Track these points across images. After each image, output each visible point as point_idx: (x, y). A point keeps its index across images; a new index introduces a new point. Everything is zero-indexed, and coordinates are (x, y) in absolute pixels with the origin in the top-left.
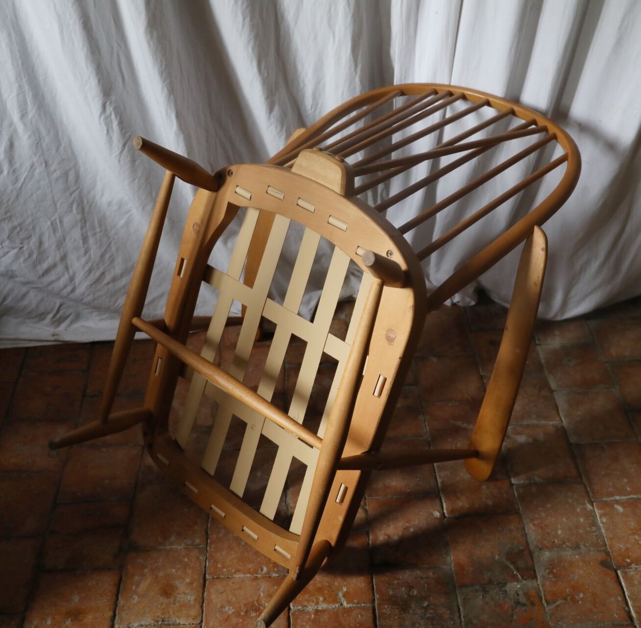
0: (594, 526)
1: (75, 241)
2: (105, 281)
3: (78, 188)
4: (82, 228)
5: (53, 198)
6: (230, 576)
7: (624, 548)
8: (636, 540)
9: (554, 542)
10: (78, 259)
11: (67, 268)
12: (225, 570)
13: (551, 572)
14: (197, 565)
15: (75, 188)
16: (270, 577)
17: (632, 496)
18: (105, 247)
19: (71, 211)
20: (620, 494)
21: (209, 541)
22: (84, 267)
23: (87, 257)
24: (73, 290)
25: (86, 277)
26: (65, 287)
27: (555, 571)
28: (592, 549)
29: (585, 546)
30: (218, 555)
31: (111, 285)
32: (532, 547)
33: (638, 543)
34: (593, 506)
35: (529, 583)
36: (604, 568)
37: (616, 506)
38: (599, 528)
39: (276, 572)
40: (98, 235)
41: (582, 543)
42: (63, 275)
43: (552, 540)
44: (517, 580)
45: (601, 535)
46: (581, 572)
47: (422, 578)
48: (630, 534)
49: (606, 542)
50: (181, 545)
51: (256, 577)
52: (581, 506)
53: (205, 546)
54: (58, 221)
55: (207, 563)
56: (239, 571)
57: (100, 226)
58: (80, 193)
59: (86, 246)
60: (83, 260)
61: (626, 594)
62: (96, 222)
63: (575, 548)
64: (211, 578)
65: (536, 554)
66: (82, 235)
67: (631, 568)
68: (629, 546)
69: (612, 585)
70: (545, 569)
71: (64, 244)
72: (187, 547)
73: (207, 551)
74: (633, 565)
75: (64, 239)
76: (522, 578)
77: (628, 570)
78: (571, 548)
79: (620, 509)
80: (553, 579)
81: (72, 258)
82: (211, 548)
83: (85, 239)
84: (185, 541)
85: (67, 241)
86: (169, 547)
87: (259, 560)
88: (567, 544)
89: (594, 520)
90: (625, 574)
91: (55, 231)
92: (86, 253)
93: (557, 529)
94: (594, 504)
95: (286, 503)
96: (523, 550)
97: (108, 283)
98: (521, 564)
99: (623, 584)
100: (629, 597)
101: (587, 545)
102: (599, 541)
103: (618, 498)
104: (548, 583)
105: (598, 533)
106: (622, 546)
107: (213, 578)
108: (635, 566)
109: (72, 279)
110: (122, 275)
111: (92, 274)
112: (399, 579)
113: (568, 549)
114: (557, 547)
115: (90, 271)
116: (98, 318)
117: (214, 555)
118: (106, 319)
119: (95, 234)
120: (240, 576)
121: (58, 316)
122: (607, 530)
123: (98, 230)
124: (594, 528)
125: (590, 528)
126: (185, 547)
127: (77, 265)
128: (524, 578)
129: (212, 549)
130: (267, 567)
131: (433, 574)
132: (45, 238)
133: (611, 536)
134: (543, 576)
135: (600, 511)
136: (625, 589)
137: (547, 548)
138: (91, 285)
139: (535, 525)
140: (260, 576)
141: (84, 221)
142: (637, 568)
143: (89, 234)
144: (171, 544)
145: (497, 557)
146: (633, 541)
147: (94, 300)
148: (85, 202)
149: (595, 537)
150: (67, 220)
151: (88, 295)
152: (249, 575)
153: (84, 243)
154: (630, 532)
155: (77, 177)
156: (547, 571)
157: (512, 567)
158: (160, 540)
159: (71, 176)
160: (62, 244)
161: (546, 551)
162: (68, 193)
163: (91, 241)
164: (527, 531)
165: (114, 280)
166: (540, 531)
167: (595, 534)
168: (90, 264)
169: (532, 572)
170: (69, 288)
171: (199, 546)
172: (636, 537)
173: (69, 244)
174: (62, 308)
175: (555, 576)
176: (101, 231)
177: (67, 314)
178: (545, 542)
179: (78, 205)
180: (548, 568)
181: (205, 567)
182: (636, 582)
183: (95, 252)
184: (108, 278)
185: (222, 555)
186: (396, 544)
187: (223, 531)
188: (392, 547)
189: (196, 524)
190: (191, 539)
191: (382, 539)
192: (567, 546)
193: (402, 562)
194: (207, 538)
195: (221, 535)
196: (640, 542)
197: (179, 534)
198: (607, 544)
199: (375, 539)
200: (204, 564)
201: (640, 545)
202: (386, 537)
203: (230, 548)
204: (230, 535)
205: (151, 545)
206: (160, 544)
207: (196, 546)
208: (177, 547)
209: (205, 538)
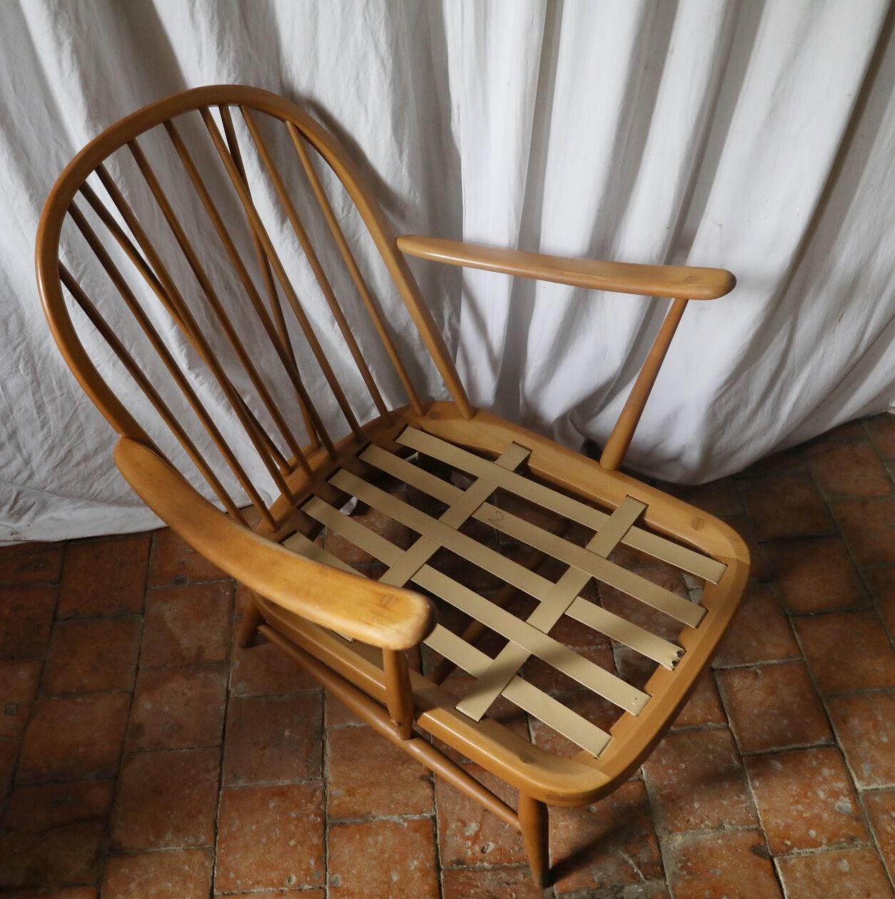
0: (743, 794)
1: (26, 411)
2: (74, 462)
3: (24, 340)
4: (34, 394)
6: (246, 892)
7: (783, 824)
8: (798, 811)
9: (688, 821)
10: (33, 434)
11: (19, 449)
12: (239, 882)
13: (684, 867)
14: (201, 876)
15: (19, 339)
16: (300, 890)
17: (794, 745)
18: (70, 415)
19: (17, 371)
20: (779, 744)
21: (218, 838)
22: (41, 446)
23: (45, 430)
24: (30, 477)
25: (46, 458)
26: (19, 473)
27: (689, 864)
28: (740, 828)
29: (730, 824)
30: (230, 859)
31: (82, 466)
32: (659, 830)
33: (802, 815)
34: (742, 762)
35: (655, 885)
36: (755, 857)
37: (772, 761)
38: (750, 797)
39: (309, 884)
40: (58, 400)
41: (727, 820)
42: (14, 457)
43: (687, 819)
44: (638, 881)
45: (753, 806)
46: (725, 864)
47: (508, 884)
48: (792, 803)
49: (759, 816)
50: (180, 846)
51: (282, 891)
52: (726, 765)
53: (213, 846)
55: (215, 872)
56: (258, 883)
57: (61, 388)
58: (28, 347)
59: (42, 417)
60: (40, 436)
61: (785, 893)
62: (54, 383)
63: (718, 829)
64: (221, 894)
65: (664, 840)
66: (36, 402)
67: (792, 854)
68: (790, 821)
69: (766, 881)
70: (677, 863)
71: (11, 417)
72: (189, 848)
73: (215, 853)
74: (795, 848)
75: (11, 411)
76: (646, 878)
77: (788, 857)
78: (712, 828)
79: (779, 765)
80: (687, 878)
81: (24, 434)
82: (220, 849)
83: (40, 408)
84: (186, 839)
85: (14, 412)
86: (163, 849)
87: (286, 865)
88: (707, 822)
89: (744, 784)
90: (784, 862)
92: (42, 427)
93: (693, 801)
94: (744, 759)
95: (323, 776)
96: (647, 836)
97: (78, 464)
98: (644, 856)
99: (781, 878)
101: (734, 822)
102: (750, 815)
103: (776, 749)
104: (680, 884)
105: (748, 804)
106: (779, 821)
107: (224, 894)
108: (798, 851)
109: (27, 462)
110: (96, 452)
111: (55, 453)
112: (478, 887)
113: (707, 830)
114: (692, 829)
115: (51, 449)
116: (72, 506)
117: (223, 859)
118: (81, 507)
119: (54, 399)
120: (260, 890)
121: (17, 507)
122: (760, 798)
123: (58, 393)
124: (743, 797)
125: (738, 796)
126: (185, 847)
127: (33, 442)
128: (648, 877)
129: (223, 850)
130: (297, 876)
131: (524, 877)
133: (766, 808)
134: (674, 873)
135: (751, 771)
136: (784, 886)
137: (680, 829)
138: (55, 468)
139: (663, 796)
140: (287, 889)
141: (36, 383)
142: (800, 854)
143: (46, 399)
144: (167, 844)
145: (611, 849)
146: (795, 813)
147: (61, 487)
148: (36, 357)
149: (744, 810)
150: (12, 385)
151: (51, 482)
152: (272, 889)
153: (38, 413)
154: (791, 800)
155: (22, 325)
156: (680, 865)
157: (631, 861)
158: (152, 839)
159: (13, 325)
160: (8, 417)
161: (677, 835)
162: (10, 348)
163: (49, 409)
164: (652, 806)
165: (86, 458)
167: (744, 805)
168: (50, 441)
169: (659, 868)
170: (25, 475)
171: (204, 846)
172: (800, 807)
173: (18, 417)
174: (21, 496)
175: (689, 871)
176: (62, 395)
177: (28, 504)
178: (677, 821)
179: (26, 363)
180: (680, 861)
181: (213, 876)
182: (798, 875)
183: (55, 424)
184: (77, 456)
185: (236, 858)
186: (473, 834)
187: (237, 822)
188: (468, 838)
189: (199, 812)
190: (194, 836)
191: (454, 826)
192: (706, 826)
193: (482, 861)
194: (216, 834)
195: (234, 829)
196: (805, 815)
197: (178, 830)
198: (760, 819)
199: (446, 826)
200: (211, 874)
201: (804, 818)
202: (460, 824)
203: (246, 848)
204: (247, 829)
205: (140, 846)
206: (151, 845)
207: (199, 845)
208: (174, 848)
209: (212, 833)
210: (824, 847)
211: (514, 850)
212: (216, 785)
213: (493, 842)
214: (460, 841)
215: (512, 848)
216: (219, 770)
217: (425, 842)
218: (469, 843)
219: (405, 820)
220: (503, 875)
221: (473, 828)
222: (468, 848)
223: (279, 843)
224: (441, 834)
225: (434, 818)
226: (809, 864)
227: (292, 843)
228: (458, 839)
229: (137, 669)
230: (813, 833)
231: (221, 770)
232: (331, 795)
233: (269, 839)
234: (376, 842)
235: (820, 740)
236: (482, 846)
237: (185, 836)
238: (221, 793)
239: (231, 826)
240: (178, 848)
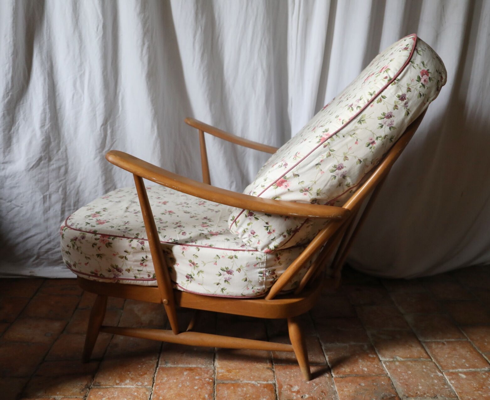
0: (446, 385)
7: (472, 398)
8: (479, 394)
9: (417, 393)
14: (144, 397)
17: (471, 369)
20: (462, 368)
21: (154, 384)
29: (441, 396)
30: (161, 391)
32: (401, 396)
34: (443, 374)
37: (460, 374)
38: (450, 387)
41: (439, 395)
43: (416, 392)
45: (452, 391)
48: (475, 391)
49: (457, 395)
50: (133, 385)
52: (434, 374)
53: (151, 387)
55: (152, 397)
63: (434, 398)
68: (475, 397)
73: (153, 389)
78: (431, 397)
79: (464, 376)
84: (137, 383)
86: (124, 386)
87: (192, 396)
88: (427, 394)
89: (445, 382)
93: (418, 386)
94: (443, 373)
95: (214, 365)
96: (394, 397)
101: (443, 396)
102: (452, 394)
103: (460, 370)
105: (450, 389)
106: (470, 397)
113: (428, 398)
114: (420, 396)
117: (157, 392)
122: (456, 388)
124: (446, 387)
125: (443, 386)
126: (136, 387)
129: (156, 389)
133: (460, 391)
135: (449, 377)
137: (413, 396)
139: (401, 383)
144: (126, 384)
146: (477, 394)
149: (448, 392)
154: (474, 389)
158: (118, 382)
161: (411, 399)
164: (395, 386)
166: (405, 386)
167: (448, 390)
171: (146, 387)
172: (480, 392)
178: (410, 393)
185: (164, 392)
186: (296, 390)
187: (166, 378)
188: (294, 392)
189: (146, 374)
190: (141, 382)
191: (285, 387)
192: (427, 396)
194: (154, 383)
195: (164, 381)
196: (483, 396)
197: (132, 379)
198: (458, 396)
199: (281, 387)
200: (150, 397)
202: (289, 386)
203: (170, 388)
204: (171, 381)
205: (111, 384)
206: (117, 384)
207: (144, 386)
208: (130, 386)
209: (152, 382)
211: (320, 398)
212: (156, 365)
213: (308, 394)
214: (289, 393)
216: (157, 360)
217: (270, 392)
218: (294, 394)
219: (258, 383)
221: (296, 388)
222: (294, 396)
223: (188, 387)
224: (278, 390)
225: (275, 384)
227: (196, 388)
228: (288, 392)
231: (159, 361)
232: (218, 372)
233: (183, 386)
234: (242, 391)
235: (485, 368)
236: (302, 395)
237: (136, 382)
238: (158, 368)
239: (162, 380)
240: (132, 386)
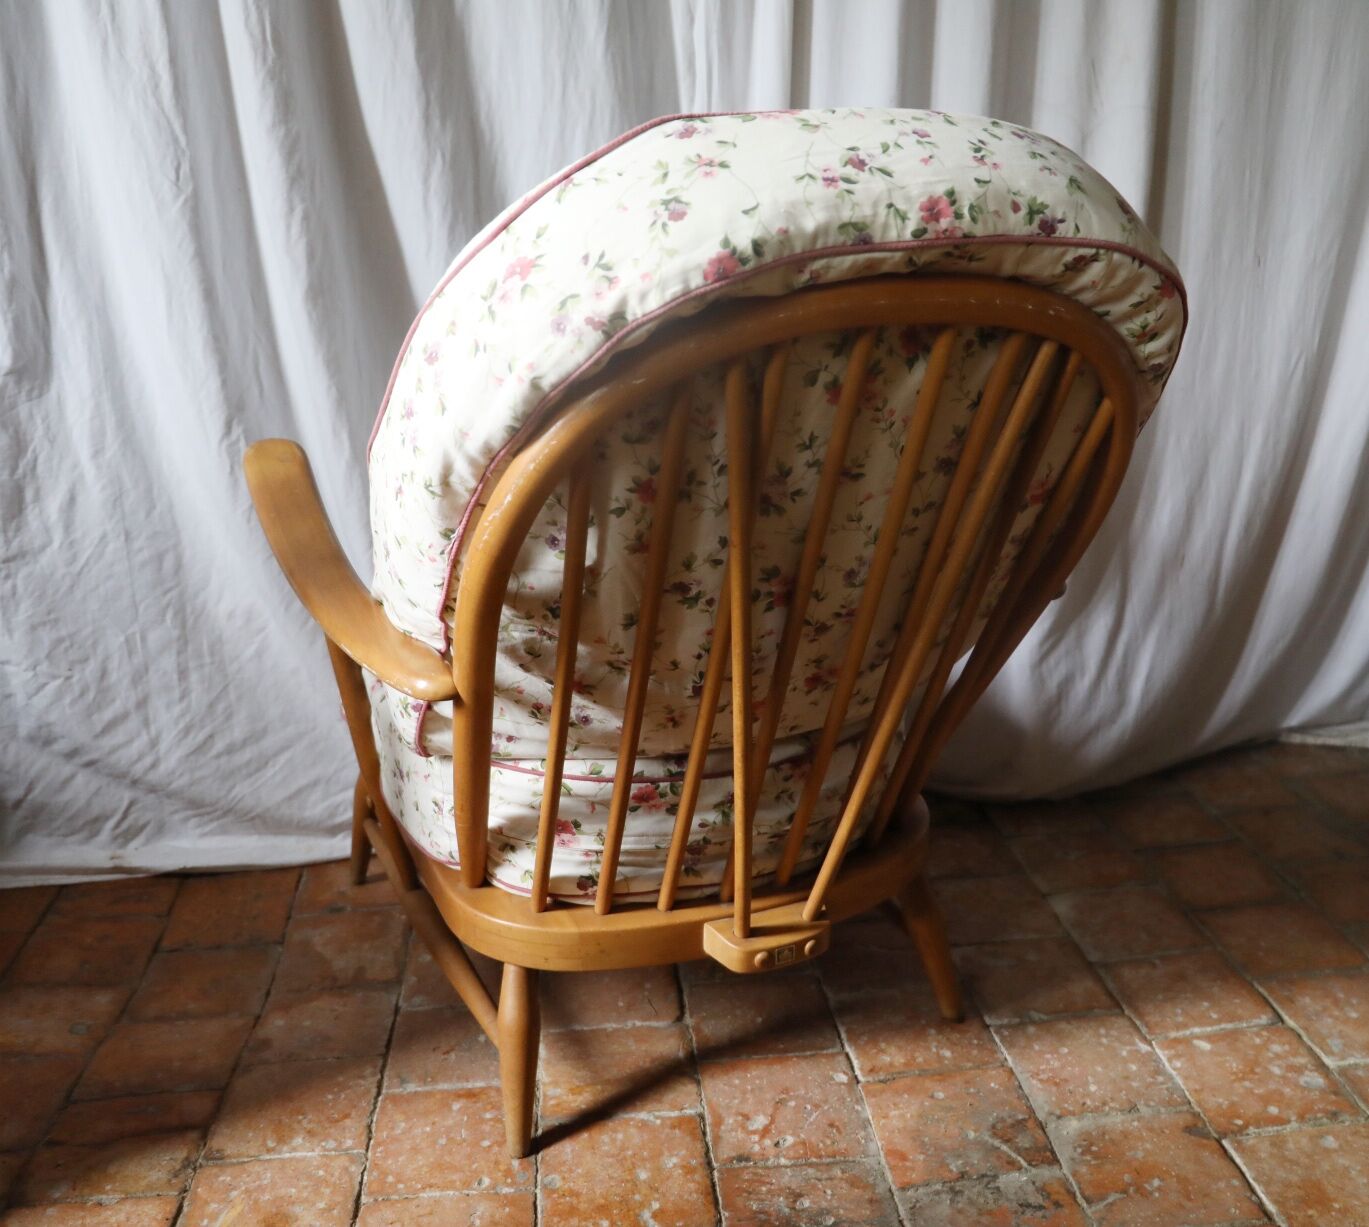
0: (1159, 1075)
1: (165, 674)
2: (214, 752)
3: (177, 585)
4: (179, 653)
5: (133, 596)
6: (410, 1196)
7: (1226, 1102)
8: (1246, 1088)
9: (1084, 1104)
10: (168, 706)
11: (146, 723)
12: (401, 1186)
13: (1087, 1151)
14: (343, 1181)
15: (173, 584)
16: (497, 1194)
17: (1223, 1026)
18: (219, 690)
19: (163, 621)
20: (1201, 1025)
21: (372, 1142)
22: (176, 723)
23: (184, 704)
24: (154, 766)
25: (180, 740)
26: (140, 758)
27: (1094, 1148)
28: (1163, 1110)
29: (1148, 1106)
30: (390, 1162)
31: (223, 760)
32: (1041, 1116)
33: (1252, 1093)
34: (1151, 1045)
35: (1045, 1173)
36: (1193, 1138)
37: (1196, 1042)
38: (1171, 1078)
39: (508, 1185)
40: (207, 670)
41: (1142, 1102)
42: (139, 734)
43: (1081, 1102)
44: (1020, 1168)
45: (1177, 1088)
46: (1148, 1146)
47: (820, 1180)
48: (1234, 1081)
49: (1189, 1097)
50: (313, 1150)
51: (468, 1195)
52: (1128, 1048)
53: (364, 1151)
54: (138, 637)
55: (365, 1178)
56: (431, 1186)
57: (212, 654)
58: (181, 595)
59: (184, 686)
60: (177, 710)
61: (1248, 1175)
62: (205, 647)
63: (1130, 1111)
64: (372, 1200)
65: (1051, 1128)
66: (179, 665)
67: (1248, 1135)
68: (1235, 1099)
69: (1215, 1162)
70: (1075, 1148)
71: (145, 679)
72: (327, 1153)
73: (367, 1158)
74: (1251, 1128)
75: (147, 670)
76: (1030, 1164)
77: (1244, 1138)
78: (1122, 1111)
79: (1205, 1046)
80: (1093, 1162)
81: (157, 704)
82: (375, 1153)
83: (183, 674)
84: (323, 1144)
85: (150, 673)
86: (287, 1155)
87: (474, 1166)
88: (1112, 1105)
89: (1158, 1067)
90: (1240, 1148)
91: (130, 653)
92: (182, 698)
93: (1087, 1084)
94: (1153, 1043)
96: (1024, 1120)
97: (218, 756)
98: (1024, 1141)
99: (1238, 1160)
100: (1254, 1179)
101: (1152, 1103)
102: (1175, 1097)
103: (1197, 1030)
104: (1084, 1170)
105: (1170, 1085)
106: (1221, 1100)
107: (376, 1200)
108: (1256, 1130)
109: (154, 743)
110: (245, 743)
111: (191, 736)
112: (772, 1184)
113: (1114, 1113)
114: (1091, 1112)
115: (187, 731)
116: (198, 831)
117: (379, 1163)
118: (211, 833)
119: (202, 666)
120: (434, 1194)
121: (125, 825)
122: (1186, 1078)
123: (207, 660)
124: (1160, 1079)
125: (1153, 1077)
126: (321, 1154)
127: (166, 717)
128: (1034, 1163)
129: (378, 1155)
130: (491, 1178)
131: (843, 1172)
132: (113, 664)
133: (1197, 1087)
134: (1073, 1159)
135: (1166, 1052)
136: (1244, 1169)
137: (1073, 1114)
138: (188, 756)
139: (1041, 1081)
140: (475, 1192)
141: (184, 641)
142: (1259, 1134)
143: (192, 664)
144: (294, 1149)
145: (972, 1135)
146: (1241, 1091)
147: (192, 785)
148: (189, 610)
149: (1166, 1092)
150: (155, 637)
151: (181, 775)
152: (451, 1193)
153: (180, 680)
154: (1233, 1077)
155: (178, 567)
156: (1079, 1150)
157: (1004, 1148)
158: (271, 1144)
159: (169, 563)
160: (141, 678)
161: (1070, 1120)
162: (159, 591)
163: (194, 677)
164: (1027, 1091)
165: (230, 750)
166: (1054, 1089)
167: (1165, 1086)
168: (188, 718)
169: (1048, 1154)
170: (148, 761)
171: (350, 1152)
172: (1247, 1084)
173: (154, 680)
174: (133, 809)
175: (1096, 1156)
176: (212, 663)
177: (141, 823)
178: (1066, 1105)
179: (176, 614)
180: (1080, 1146)
181: (361, 1183)
182: (1263, 1155)
183: (198, 697)
184: (219, 745)
185: (398, 1162)
186: (761, 1127)
187: (403, 1125)
188: (754, 1132)
189: (347, 1116)
190: (336, 1140)
191: (731, 1121)
192: (1111, 1108)
193: (777, 1156)
194: (370, 1139)
195: (398, 1132)
196: (1256, 1091)
197: (310, 1133)
198: (1192, 1100)
199: (718, 1122)
200: (359, 1178)
201: (1257, 1094)
202: (740, 1118)
203: (415, 1150)
204: (417, 1131)
205: (252, 1153)
206: (269, 1151)
207: (343, 1150)
208: (304, 1154)
209: (364, 1138)
210: (1294, 1125)
211: (824, 1144)
212: (374, 1091)
213: (792, 1135)
214: (740, 1135)
215: (822, 1141)
216: (379, 1076)
217: (688, 1139)
218: (756, 1138)
219: (657, 1118)
220: (811, 1171)
221: (760, 1122)
222: (755, 1143)
223: (465, 1144)
224: (712, 1131)
225: (702, 1117)
226: (1278, 1143)
227: (486, 1143)
228: (739, 1133)
229: (268, 994)
230: (1273, 1110)
231: (382, 1077)
232: (545, 1095)
233: (450, 1140)
234: (613, 1140)
235: (1260, 1018)
236: (776, 1140)
237: (322, 1141)
238: (380, 1098)
239: (393, 1129)
240: (310, 1154)
